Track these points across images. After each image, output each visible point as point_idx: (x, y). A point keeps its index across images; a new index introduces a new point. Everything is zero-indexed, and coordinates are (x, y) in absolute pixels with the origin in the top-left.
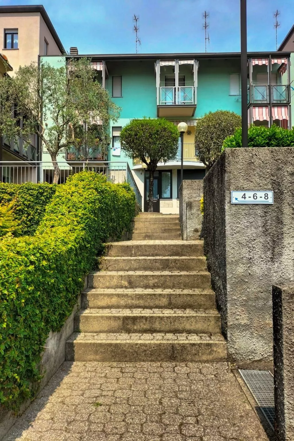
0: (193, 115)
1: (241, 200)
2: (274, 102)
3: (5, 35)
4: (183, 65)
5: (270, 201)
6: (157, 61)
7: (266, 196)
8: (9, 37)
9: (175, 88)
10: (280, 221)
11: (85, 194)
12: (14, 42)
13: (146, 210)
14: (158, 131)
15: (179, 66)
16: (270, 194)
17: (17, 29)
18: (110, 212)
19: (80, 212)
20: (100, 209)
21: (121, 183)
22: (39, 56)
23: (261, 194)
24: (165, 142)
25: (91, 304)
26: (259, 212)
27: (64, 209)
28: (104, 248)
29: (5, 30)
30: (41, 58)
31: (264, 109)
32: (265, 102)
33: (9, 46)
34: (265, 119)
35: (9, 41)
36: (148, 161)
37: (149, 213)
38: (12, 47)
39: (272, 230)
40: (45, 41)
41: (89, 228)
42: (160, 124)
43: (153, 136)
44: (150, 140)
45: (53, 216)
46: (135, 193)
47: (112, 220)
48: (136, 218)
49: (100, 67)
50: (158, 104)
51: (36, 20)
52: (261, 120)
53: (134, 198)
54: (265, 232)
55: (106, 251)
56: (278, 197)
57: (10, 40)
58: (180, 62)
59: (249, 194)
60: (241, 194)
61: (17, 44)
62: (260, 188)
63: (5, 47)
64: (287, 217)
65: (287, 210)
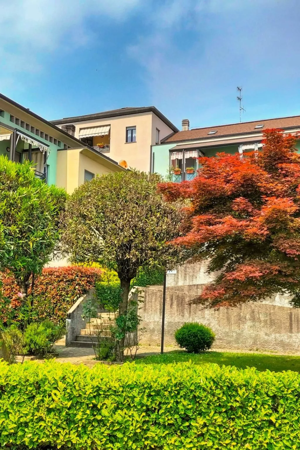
1: (169, 273)
3: (127, 131)
5: (176, 273)
6: (240, 146)
8: (130, 132)
10: (178, 278)
12: (133, 136)
15: (258, 148)
17: (135, 126)
22: (151, 146)
26: (173, 275)
29: (127, 128)
30: (153, 147)
33: (129, 140)
35: (129, 135)
38: (132, 141)
39: (176, 280)
40: (157, 129)
49: (194, 154)
51: (148, 118)
54: (174, 281)
56: (178, 271)
57: (131, 135)
58: (259, 144)
61: (135, 137)
63: (127, 141)
64: (180, 277)
65: (180, 275)
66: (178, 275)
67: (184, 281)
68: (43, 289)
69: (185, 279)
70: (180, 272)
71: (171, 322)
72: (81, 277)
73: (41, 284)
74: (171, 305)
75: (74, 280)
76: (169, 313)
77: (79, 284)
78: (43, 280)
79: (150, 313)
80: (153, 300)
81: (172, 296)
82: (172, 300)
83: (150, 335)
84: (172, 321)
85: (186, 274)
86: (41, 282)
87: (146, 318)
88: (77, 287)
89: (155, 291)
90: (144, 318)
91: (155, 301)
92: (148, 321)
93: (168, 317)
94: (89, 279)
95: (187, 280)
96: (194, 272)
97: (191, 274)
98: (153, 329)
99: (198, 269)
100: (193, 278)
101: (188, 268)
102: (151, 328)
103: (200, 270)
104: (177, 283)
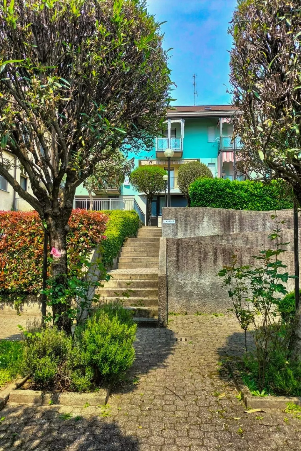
0: (182, 157)
1: (166, 223)
2: (238, 148)
4: (174, 123)
5: (174, 223)
7: (173, 222)
9: (168, 139)
10: (177, 228)
11: (119, 220)
13: (147, 225)
14: (153, 175)
15: (171, 124)
16: (174, 220)
18: (127, 226)
19: (118, 226)
20: (124, 225)
21: (131, 210)
23: (171, 220)
24: (158, 182)
25: (122, 256)
26: (171, 226)
27: (112, 225)
28: (125, 239)
31: (230, 153)
32: (231, 149)
34: (231, 160)
36: (148, 193)
37: (148, 226)
39: (175, 231)
41: (121, 231)
42: (155, 171)
43: (151, 178)
44: (149, 180)
45: (110, 227)
46: (139, 215)
47: (127, 229)
48: (139, 230)
50: (156, 150)
52: (228, 161)
53: (138, 218)
54: (173, 231)
55: (126, 240)
56: (177, 221)
58: (171, 121)
59: (168, 221)
60: (166, 220)
62: (171, 219)
64: (179, 227)
65: (179, 225)
66: (177, 225)
67: (184, 231)
68: (25, 241)
69: (186, 230)
70: (179, 222)
71: (215, 283)
72: (89, 224)
73: (23, 234)
74: (215, 260)
75: (76, 229)
76: (212, 271)
77: (85, 235)
78: (25, 229)
79: (185, 272)
80: (190, 255)
81: (216, 249)
82: (215, 254)
83: (185, 300)
84: (217, 281)
85: (186, 224)
86: (22, 232)
87: (180, 279)
88: (82, 239)
89: (191, 244)
90: (178, 279)
91: (192, 255)
92: (182, 282)
93: (212, 276)
94: (99, 228)
95: (188, 230)
96: (196, 221)
97: (192, 224)
98: (191, 292)
99: (201, 218)
100: (195, 229)
101: (189, 217)
102: (188, 291)
103: (203, 219)
104: (176, 234)
